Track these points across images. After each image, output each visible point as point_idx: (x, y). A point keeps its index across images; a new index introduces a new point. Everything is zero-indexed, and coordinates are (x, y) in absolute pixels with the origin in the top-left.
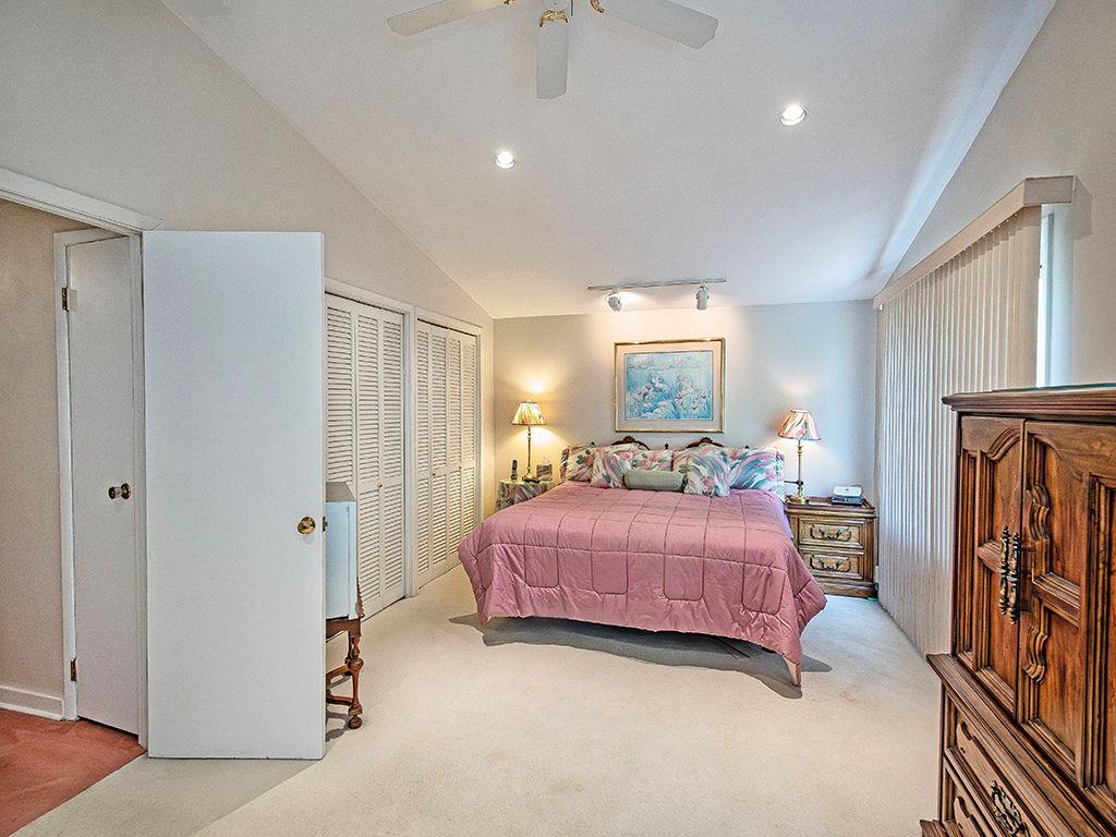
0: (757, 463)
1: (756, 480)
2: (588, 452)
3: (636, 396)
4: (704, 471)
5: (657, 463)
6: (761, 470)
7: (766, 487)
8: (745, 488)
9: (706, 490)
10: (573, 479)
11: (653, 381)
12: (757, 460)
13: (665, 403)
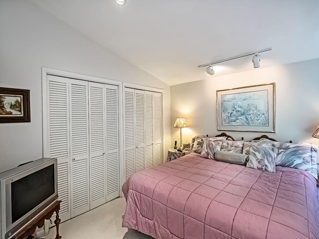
0: (296, 152)
1: (295, 163)
2: (202, 140)
3: (227, 114)
4: (259, 156)
5: (234, 148)
6: (299, 158)
7: (303, 167)
8: (288, 166)
9: (260, 166)
10: (195, 152)
11: (235, 107)
12: (296, 151)
13: (242, 117)
